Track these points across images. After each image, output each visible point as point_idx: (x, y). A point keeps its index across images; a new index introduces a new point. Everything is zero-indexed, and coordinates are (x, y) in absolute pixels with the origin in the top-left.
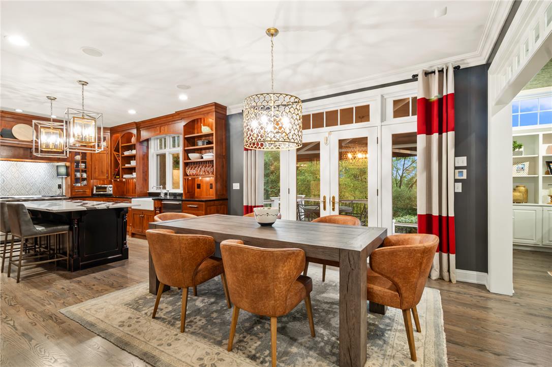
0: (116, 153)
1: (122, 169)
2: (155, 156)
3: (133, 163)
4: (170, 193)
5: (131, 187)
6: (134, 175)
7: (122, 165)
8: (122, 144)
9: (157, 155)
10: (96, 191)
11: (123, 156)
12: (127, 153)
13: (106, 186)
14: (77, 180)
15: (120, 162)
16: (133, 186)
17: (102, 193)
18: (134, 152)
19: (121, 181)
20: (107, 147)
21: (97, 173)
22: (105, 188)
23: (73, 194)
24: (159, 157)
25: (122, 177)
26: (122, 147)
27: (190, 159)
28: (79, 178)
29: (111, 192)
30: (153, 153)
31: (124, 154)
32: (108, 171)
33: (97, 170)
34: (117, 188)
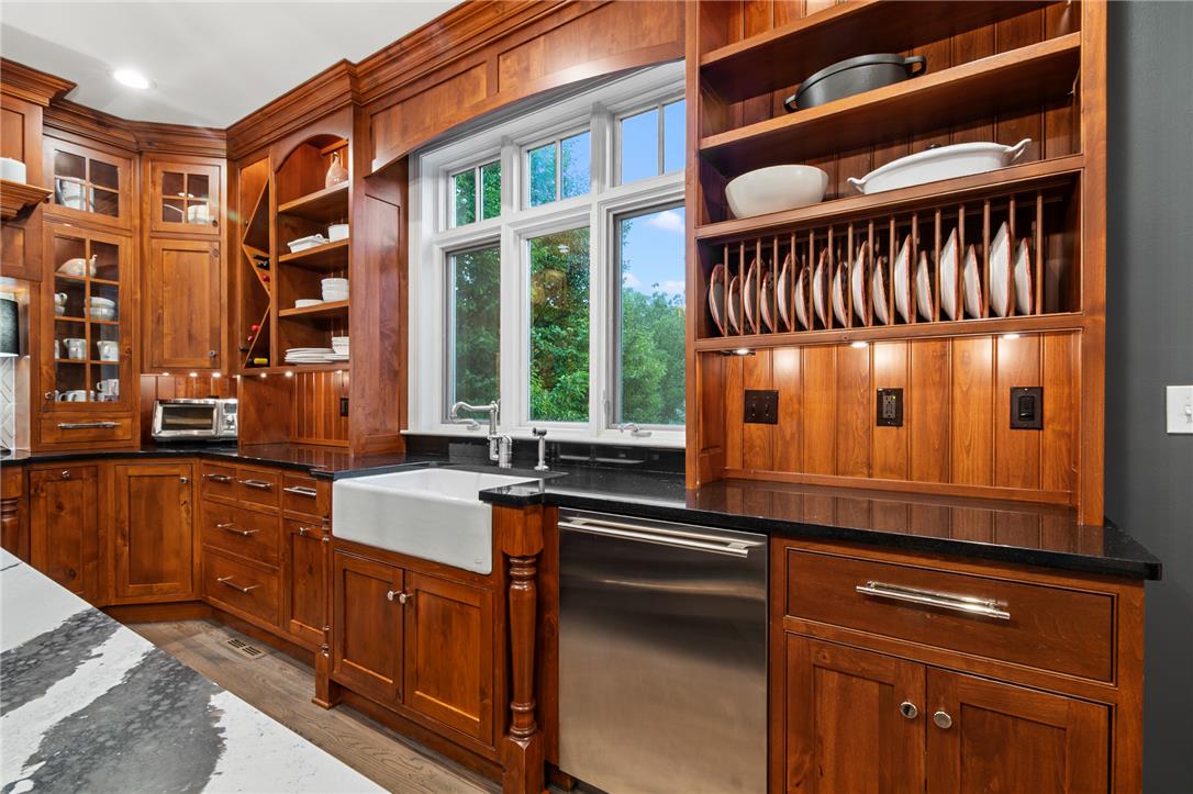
0: (251, 252)
1: (280, 319)
2: (438, 256)
3: (334, 290)
4: (548, 444)
5: (320, 406)
6: (341, 347)
7: (280, 306)
8: (279, 202)
9: (448, 254)
10: (165, 427)
11: (283, 258)
12: (301, 246)
13: (211, 401)
14: (70, 374)
15: (271, 290)
16: (328, 403)
17: (195, 432)
18: (338, 233)
19: (276, 380)
20: (215, 223)
21: (167, 340)
22: (207, 411)
23: (47, 440)
24: (453, 262)
25: (282, 362)
26: (280, 215)
27: (733, 218)
28: (80, 366)
29: (233, 431)
30: (430, 246)
31: (288, 251)
32: (215, 333)
33: (166, 328)
34: (259, 411)
